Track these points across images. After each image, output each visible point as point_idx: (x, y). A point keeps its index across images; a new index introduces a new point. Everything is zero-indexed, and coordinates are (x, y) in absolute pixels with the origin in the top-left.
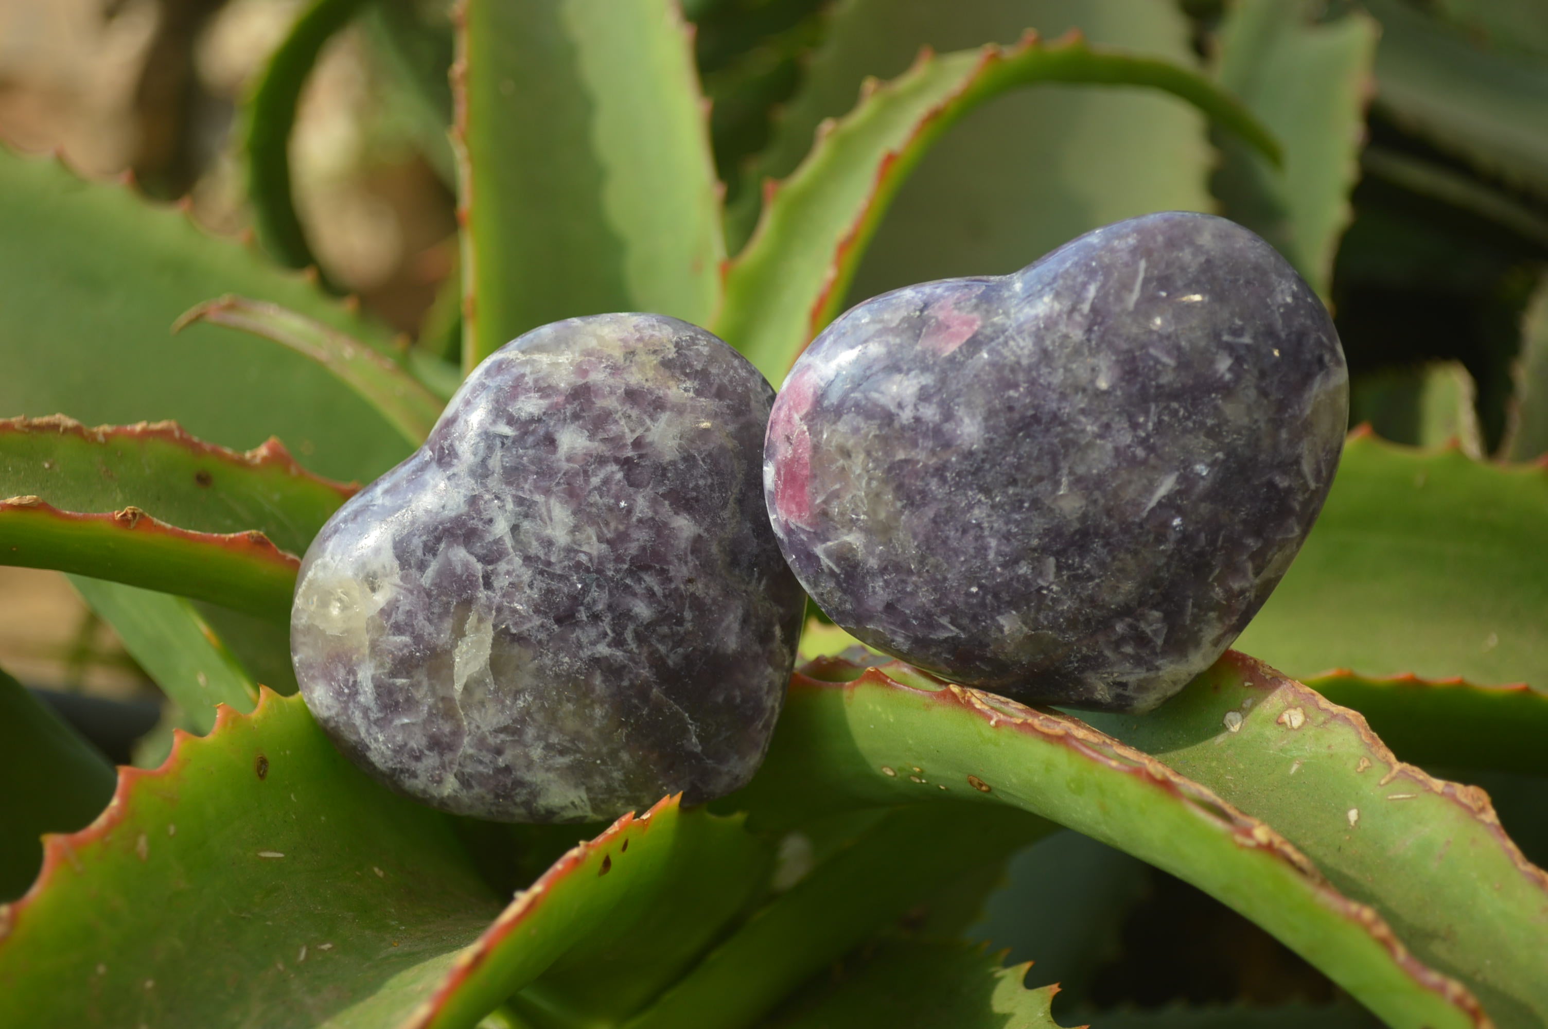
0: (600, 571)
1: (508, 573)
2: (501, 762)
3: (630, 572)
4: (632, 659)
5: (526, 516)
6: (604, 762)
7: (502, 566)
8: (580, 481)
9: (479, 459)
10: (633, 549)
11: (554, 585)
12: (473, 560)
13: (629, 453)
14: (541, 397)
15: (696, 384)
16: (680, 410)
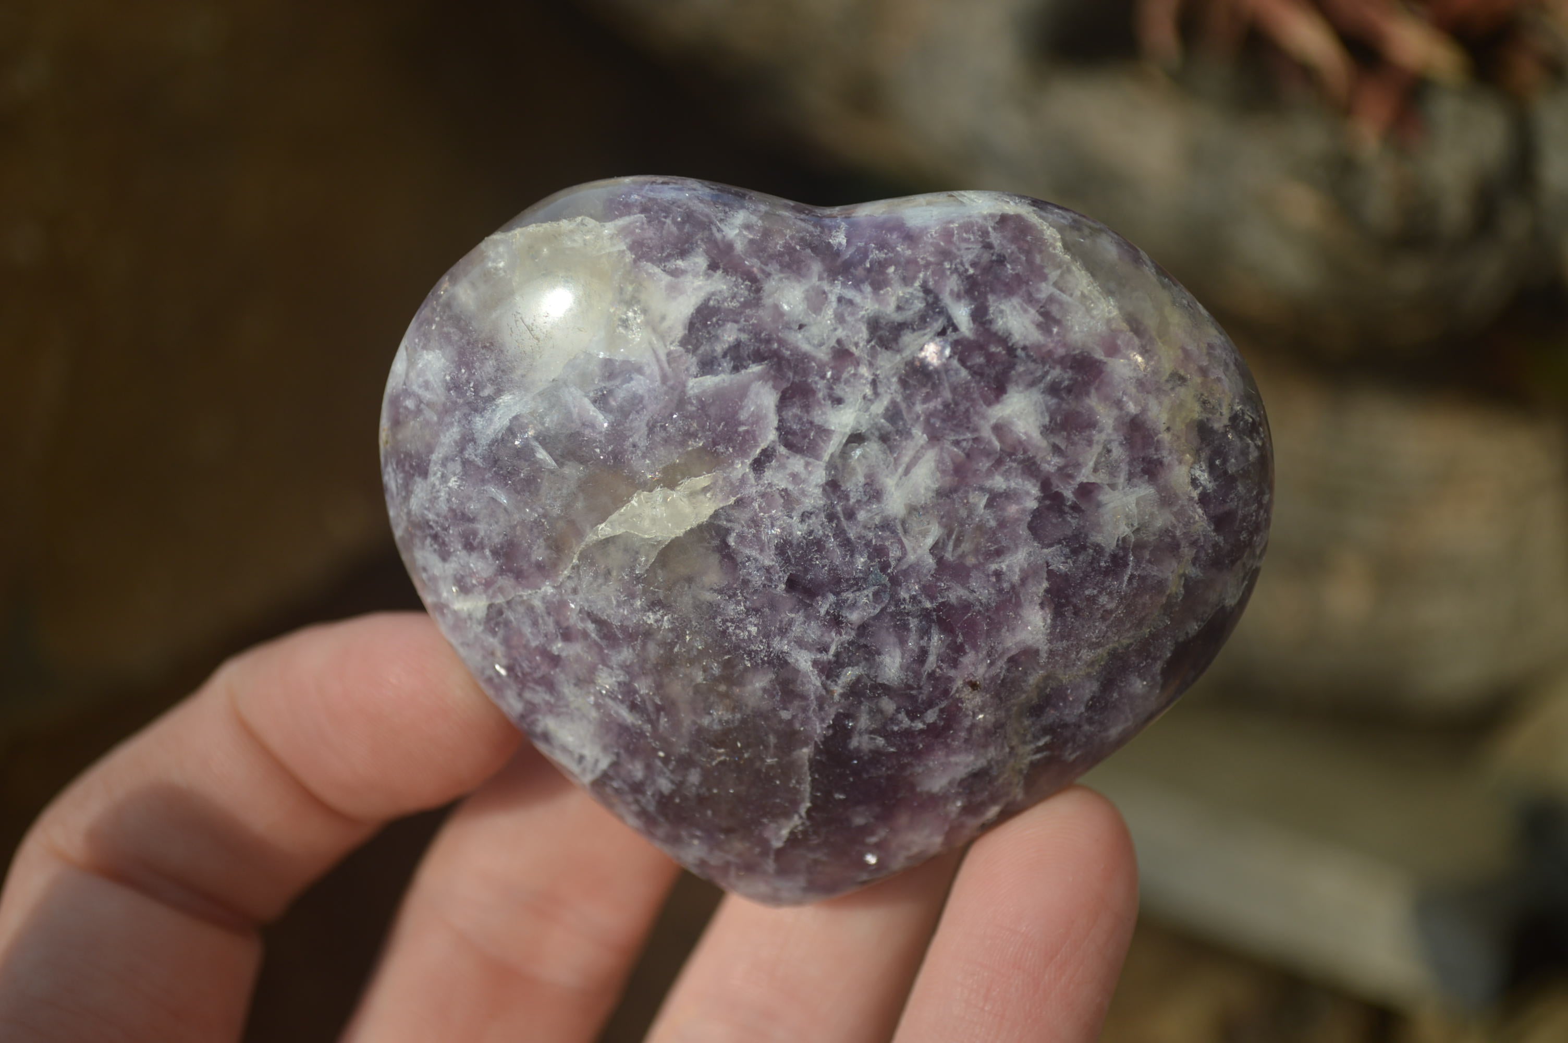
0: (895, 581)
1: (795, 477)
2: (558, 647)
3: (925, 615)
4: (821, 703)
5: (884, 438)
6: (666, 761)
7: (797, 464)
8: (984, 464)
9: (898, 318)
10: (955, 594)
11: (832, 543)
12: (773, 420)
13: (1069, 494)
14: (1039, 326)
15: (1210, 486)
16: (1167, 499)
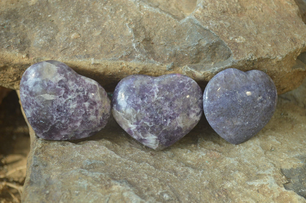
0: (67, 114)
1: (62, 100)
2: (31, 104)
3: (69, 118)
4: (55, 121)
5: (73, 101)
6: (37, 119)
7: (63, 99)
8: (81, 107)
9: (80, 90)
10: (72, 118)
11: (63, 108)
12: (63, 94)
13: (88, 114)
14: (93, 97)
15: (102, 119)
16: (97, 118)
